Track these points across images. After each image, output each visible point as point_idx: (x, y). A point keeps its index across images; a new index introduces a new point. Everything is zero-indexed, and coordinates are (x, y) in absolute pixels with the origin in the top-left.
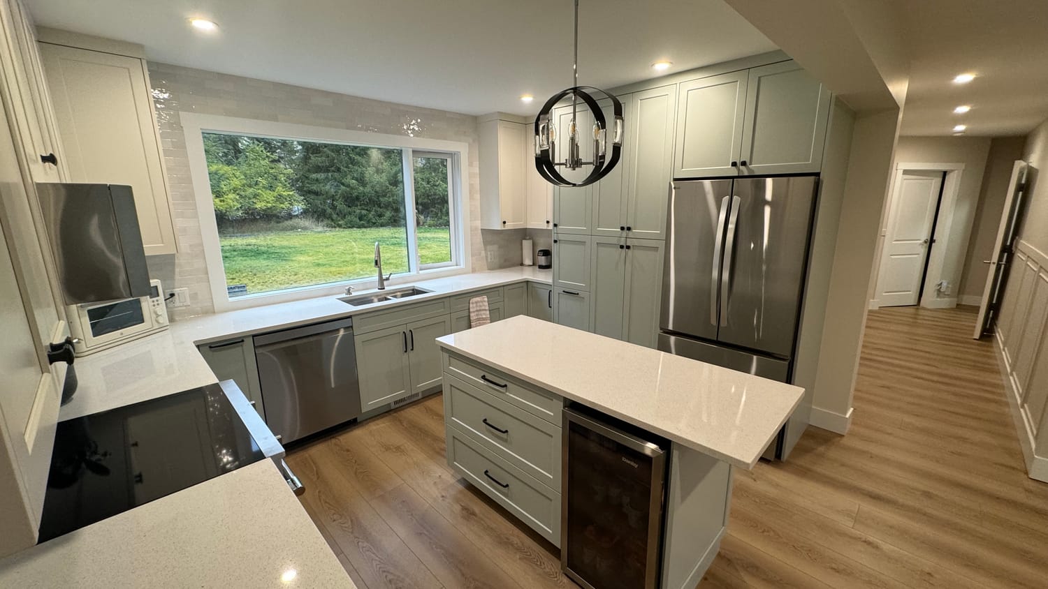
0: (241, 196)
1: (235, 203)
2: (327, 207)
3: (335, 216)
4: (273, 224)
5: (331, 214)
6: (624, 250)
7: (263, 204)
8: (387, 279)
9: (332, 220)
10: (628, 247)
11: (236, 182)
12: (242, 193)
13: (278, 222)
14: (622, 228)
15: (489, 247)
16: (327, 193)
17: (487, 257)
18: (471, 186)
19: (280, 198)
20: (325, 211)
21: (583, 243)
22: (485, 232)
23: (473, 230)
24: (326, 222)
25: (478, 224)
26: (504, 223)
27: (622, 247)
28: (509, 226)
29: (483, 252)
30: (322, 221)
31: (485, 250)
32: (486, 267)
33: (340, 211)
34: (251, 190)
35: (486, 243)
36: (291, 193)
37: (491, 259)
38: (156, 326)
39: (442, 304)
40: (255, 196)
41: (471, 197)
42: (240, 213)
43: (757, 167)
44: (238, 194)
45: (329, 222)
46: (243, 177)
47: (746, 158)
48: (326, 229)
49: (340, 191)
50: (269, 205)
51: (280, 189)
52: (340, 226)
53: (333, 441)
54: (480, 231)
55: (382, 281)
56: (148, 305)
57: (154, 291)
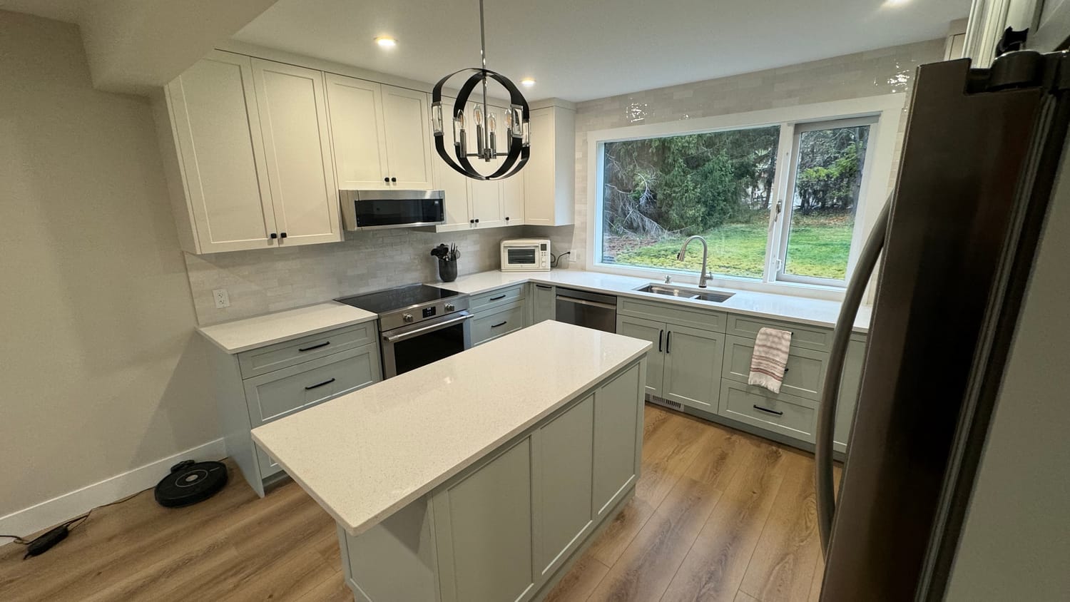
38: (541, 268)
55: (704, 278)
56: (538, 254)
57: (544, 247)
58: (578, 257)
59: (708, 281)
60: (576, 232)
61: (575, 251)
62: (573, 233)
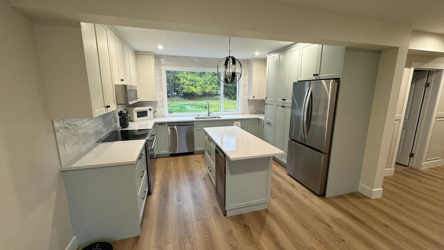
0: (202, 88)
1: (200, 90)
2: (229, 92)
3: (231, 95)
4: (211, 97)
5: (229, 95)
6: (283, 108)
7: (208, 90)
8: (211, 113)
9: (230, 96)
10: (284, 107)
11: (201, 83)
12: (202, 86)
13: (212, 97)
14: (283, 100)
15: (250, 106)
16: (229, 86)
17: (249, 110)
18: (244, 84)
19: (213, 88)
20: (228, 93)
21: (272, 105)
22: (249, 100)
23: (244, 99)
24: (227, 97)
25: (247, 97)
26: (254, 97)
27: (282, 107)
28: (255, 98)
29: (248, 108)
30: (226, 97)
31: (249, 107)
32: (249, 113)
33: (233, 93)
34: (205, 85)
35: (249, 104)
36: (217, 87)
37: (251, 110)
38: (150, 118)
39: (223, 122)
40: (206, 87)
41: (244, 88)
42: (200, 93)
43: (321, 76)
44: (201, 87)
45: (229, 97)
46: (203, 81)
47: (318, 73)
48: (227, 100)
49: (234, 86)
50: (209, 91)
51: (213, 85)
52: (232, 99)
53: (185, 156)
54: (247, 100)
55: (209, 113)
56: (149, 112)
57: (150, 110)
58: (160, 112)
59: (210, 114)
60: (158, 103)
61: (159, 110)
62: (157, 104)
